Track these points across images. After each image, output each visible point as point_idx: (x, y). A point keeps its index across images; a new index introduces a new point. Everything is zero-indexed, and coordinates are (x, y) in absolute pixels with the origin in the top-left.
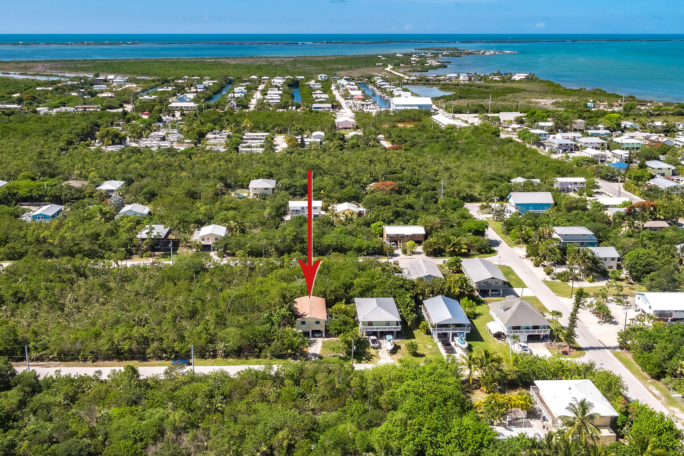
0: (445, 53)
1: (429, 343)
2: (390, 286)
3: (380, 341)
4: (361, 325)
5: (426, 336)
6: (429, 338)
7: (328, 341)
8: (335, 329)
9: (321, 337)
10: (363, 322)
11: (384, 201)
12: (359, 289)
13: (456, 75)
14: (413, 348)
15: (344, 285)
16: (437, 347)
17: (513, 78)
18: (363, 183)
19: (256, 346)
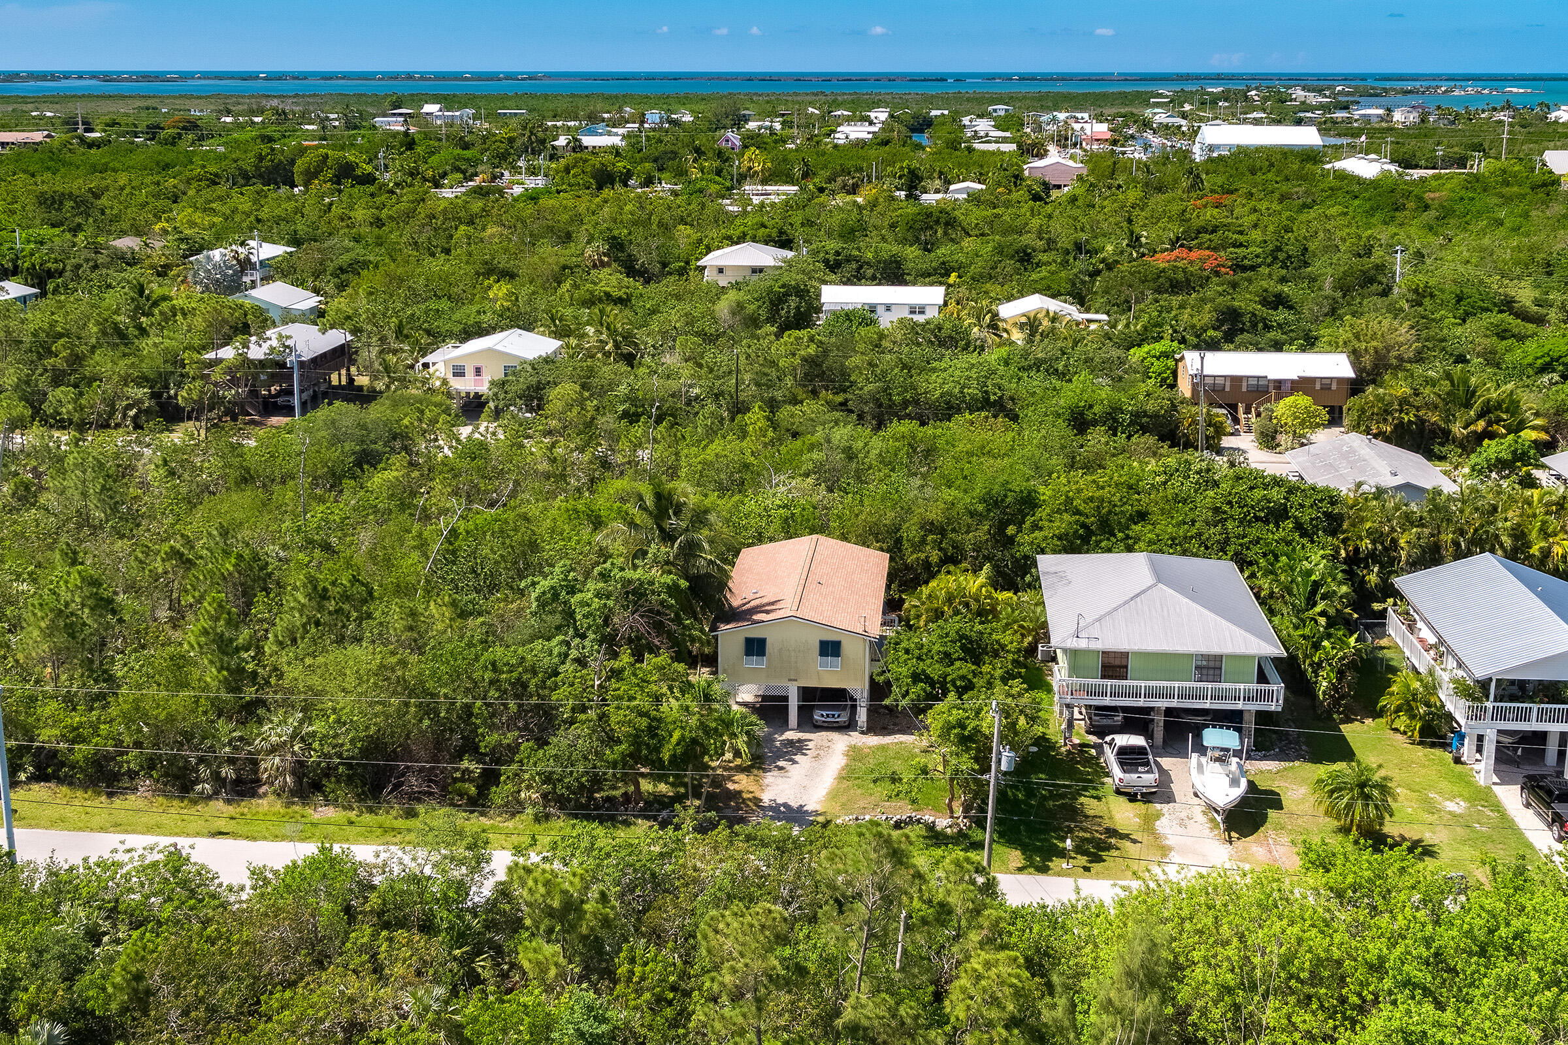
0: (1339, 88)
1: (1444, 785)
2: (1216, 510)
3: (1166, 762)
4: (1059, 674)
5: (1420, 752)
6: (1441, 760)
7: (883, 748)
8: (916, 678)
9: (848, 727)
10: (1073, 654)
11: (1180, 276)
12: (1064, 523)
13: (1381, 112)
14: (1367, 797)
15: (993, 502)
16: (1497, 807)
17: (1553, 116)
18: (1103, 261)
19: (470, 747)
